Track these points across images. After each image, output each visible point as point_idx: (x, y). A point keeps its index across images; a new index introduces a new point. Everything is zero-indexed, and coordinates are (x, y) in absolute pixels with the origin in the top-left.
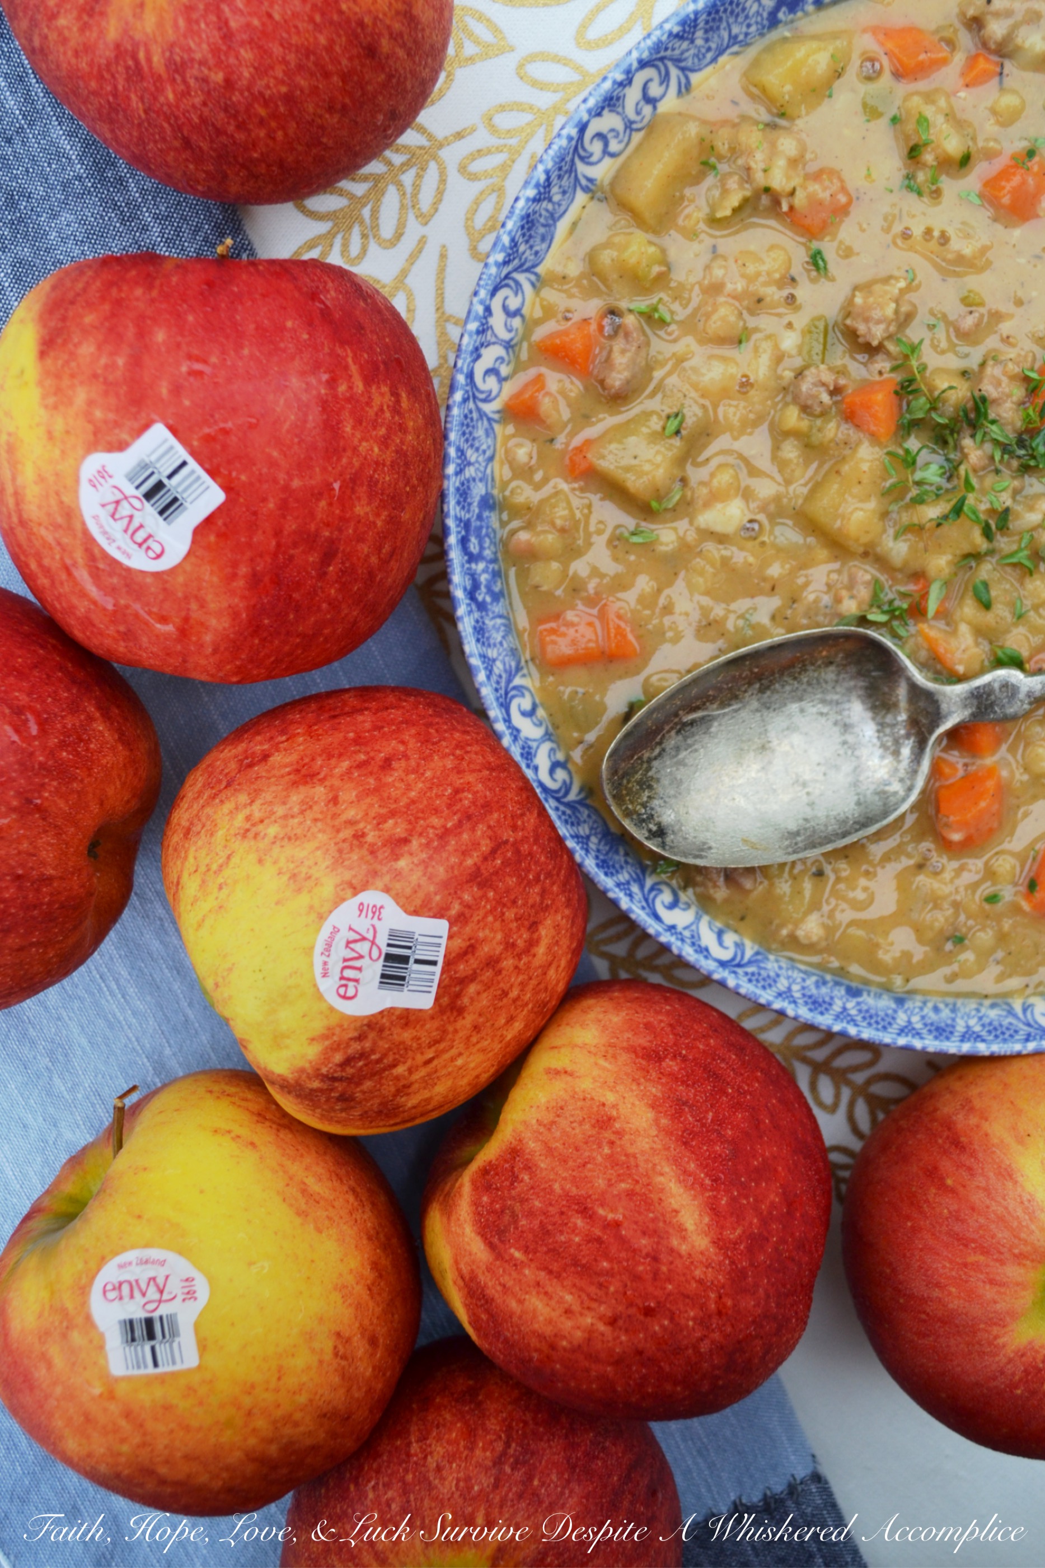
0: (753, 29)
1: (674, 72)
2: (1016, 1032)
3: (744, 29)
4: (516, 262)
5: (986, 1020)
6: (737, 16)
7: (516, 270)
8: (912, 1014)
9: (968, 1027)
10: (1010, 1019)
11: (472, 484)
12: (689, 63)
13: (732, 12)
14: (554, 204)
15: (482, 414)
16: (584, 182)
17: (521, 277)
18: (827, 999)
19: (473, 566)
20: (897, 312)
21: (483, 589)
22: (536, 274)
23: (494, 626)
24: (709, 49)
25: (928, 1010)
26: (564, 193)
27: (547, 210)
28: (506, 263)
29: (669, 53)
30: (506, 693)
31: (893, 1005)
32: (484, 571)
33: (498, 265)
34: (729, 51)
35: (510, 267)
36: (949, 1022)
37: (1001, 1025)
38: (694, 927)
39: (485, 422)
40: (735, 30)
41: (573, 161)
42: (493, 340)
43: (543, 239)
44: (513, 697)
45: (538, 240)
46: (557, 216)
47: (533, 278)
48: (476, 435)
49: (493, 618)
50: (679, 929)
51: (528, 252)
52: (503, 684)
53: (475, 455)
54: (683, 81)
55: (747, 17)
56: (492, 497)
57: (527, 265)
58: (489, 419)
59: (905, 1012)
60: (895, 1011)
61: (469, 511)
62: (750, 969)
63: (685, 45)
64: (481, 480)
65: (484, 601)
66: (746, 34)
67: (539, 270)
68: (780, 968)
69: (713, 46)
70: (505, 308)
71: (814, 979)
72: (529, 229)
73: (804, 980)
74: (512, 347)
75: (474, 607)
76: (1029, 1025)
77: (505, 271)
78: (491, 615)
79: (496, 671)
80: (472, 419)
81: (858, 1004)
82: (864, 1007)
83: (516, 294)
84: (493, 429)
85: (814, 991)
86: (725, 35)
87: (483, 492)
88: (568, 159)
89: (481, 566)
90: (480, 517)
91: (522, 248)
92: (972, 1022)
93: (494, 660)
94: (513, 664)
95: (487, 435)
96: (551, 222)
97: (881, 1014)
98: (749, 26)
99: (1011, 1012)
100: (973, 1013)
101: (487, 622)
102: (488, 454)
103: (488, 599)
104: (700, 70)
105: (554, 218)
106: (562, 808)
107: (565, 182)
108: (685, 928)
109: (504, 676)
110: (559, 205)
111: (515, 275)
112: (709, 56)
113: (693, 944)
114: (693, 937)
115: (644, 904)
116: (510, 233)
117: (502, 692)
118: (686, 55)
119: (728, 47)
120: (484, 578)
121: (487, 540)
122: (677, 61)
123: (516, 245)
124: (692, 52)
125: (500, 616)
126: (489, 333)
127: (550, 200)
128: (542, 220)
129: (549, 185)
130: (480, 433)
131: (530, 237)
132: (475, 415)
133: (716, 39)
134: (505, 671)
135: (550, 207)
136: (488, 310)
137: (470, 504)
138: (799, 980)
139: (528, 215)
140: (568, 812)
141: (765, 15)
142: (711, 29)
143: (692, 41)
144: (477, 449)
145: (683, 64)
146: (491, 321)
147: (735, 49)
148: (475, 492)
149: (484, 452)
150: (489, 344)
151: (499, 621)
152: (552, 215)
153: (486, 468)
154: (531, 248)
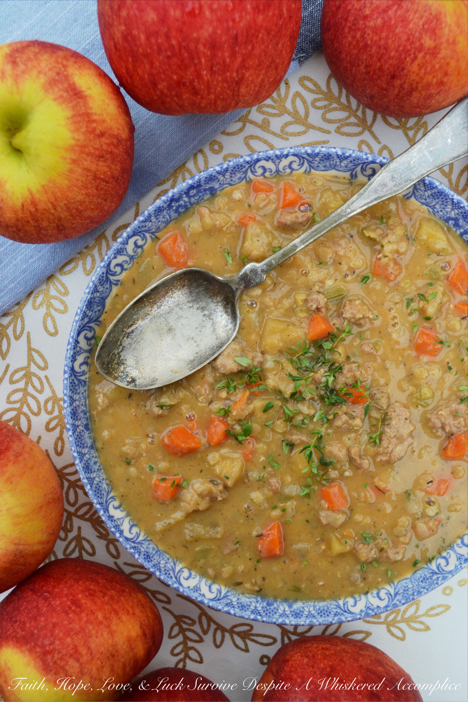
0: (441, 213)
2: (101, 498)
3: (439, 210)
4: (311, 159)
5: (100, 484)
6: (443, 204)
7: (308, 160)
8: (89, 454)
9: (94, 478)
10: (105, 494)
11: (216, 181)
12: (417, 194)
13: (443, 201)
14: (340, 164)
15: (246, 172)
16: (354, 173)
17: (306, 164)
18: (79, 417)
19: (184, 196)
20: (360, 319)
21: (177, 204)
22: (310, 170)
23: (164, 215)
24: (426, 199)
25: (94, 460)
26: (346, 167)
27: (336, 163)
28: (308, 154)
30: (140, 232)
31: (89, 445)
32: (185, 201)
33: (306, 152)
34: (429, 208)
35: (308, 158)
36: (93, 470)
37: (101, 491)
38: (82, 351)
39: (244, 175)
40: (437, 206)
41: (359, 164)
42: (277, 164)
43: (325, 166)
44: (140, 236)
45: (323, 164)
46: (336, 168)
47: (308, 169)
48: (236, 173)
49: (168, 214)
50: (79, 345)
51: (317, 162)
52: (143, 229)
53: (229, 177)
54: (410, 195)
55: (444, 208)
56: (216, 192)
57: (312, 165)
58: (245, 177)
59: (88, 451)
60: (87, 447)
61: (205, 184)
62: (75, 381)
63: (423, 189)
64: (220, 184)
65: (173, 206)
66: (438, 212)
67: (313, 171)
68: (83, 393)
69: (428, 200)
70: (291, 163)
71: (85, 409)
72: (325, 158)
73: (82, 405)
74: (278, 174)
75: (168, 203)
76: (106, 502)
77: (305, 156)
78: (168, 212)
79: (147, 224)
80: (242, 169)
81: (83, 431)
82: (83, 434)
83: (299, 165)
84: (242, 180)
85: (80, 411)
86: (434, 203)
87: (216, 187)
88: (359, 162)
89: (186, 199)
90: (205, 190)
91: (317, 159)
92: (97, 479)
93: (151, 221)
94: (153, 230)
95: (239, 179)
96: (333, 166)
97: (83, 442)
98: (441, 211)
99: (108, 493)
100: (101, 478)
101: (165, 211)
102: (232, 182)
103: (174, 208)
104: (417, 200)
105: (334, 167)
106: (105, 275)
107: (350, 165)
108: (80, 347)
109: (147, 228)
110: (341, 167)
111: (306, 161)
112: (423, 201)
113: (75, 353)
114: (78, 352)
115: (82, 326)
116: (320, 151)
117: (140, 230)
118: (419, 191)
119: (430, 207)
120: (182, 202)
121: (198, 197)
123: (317, 156)
124: (421, 193)
125: (170, 216)
126: (279, 161)
127: (341, 162)
128: (332, 162)
129: (346, 159)
130: (239, 175)
131: (323, 160)
132: (244, 169)
133: (431, 200)
134: (149, 228)
135: (338, 163)
136: (287, 156)
137: (208, 183)
138: (81, 403)
139: (330, 155)
140: (104, 279)
141: (448, 215)
142: (433, 196)
143: (425, 191)
144: (231, 177)
145: (415, 192)
146: (283, 159)
147: (431, 210)
148: (214, 183)
149: (232, 180)
150: (274, 163)
151: (168, 216)
152: (336, 166)
153: (226, 184)
154: (319, 163)
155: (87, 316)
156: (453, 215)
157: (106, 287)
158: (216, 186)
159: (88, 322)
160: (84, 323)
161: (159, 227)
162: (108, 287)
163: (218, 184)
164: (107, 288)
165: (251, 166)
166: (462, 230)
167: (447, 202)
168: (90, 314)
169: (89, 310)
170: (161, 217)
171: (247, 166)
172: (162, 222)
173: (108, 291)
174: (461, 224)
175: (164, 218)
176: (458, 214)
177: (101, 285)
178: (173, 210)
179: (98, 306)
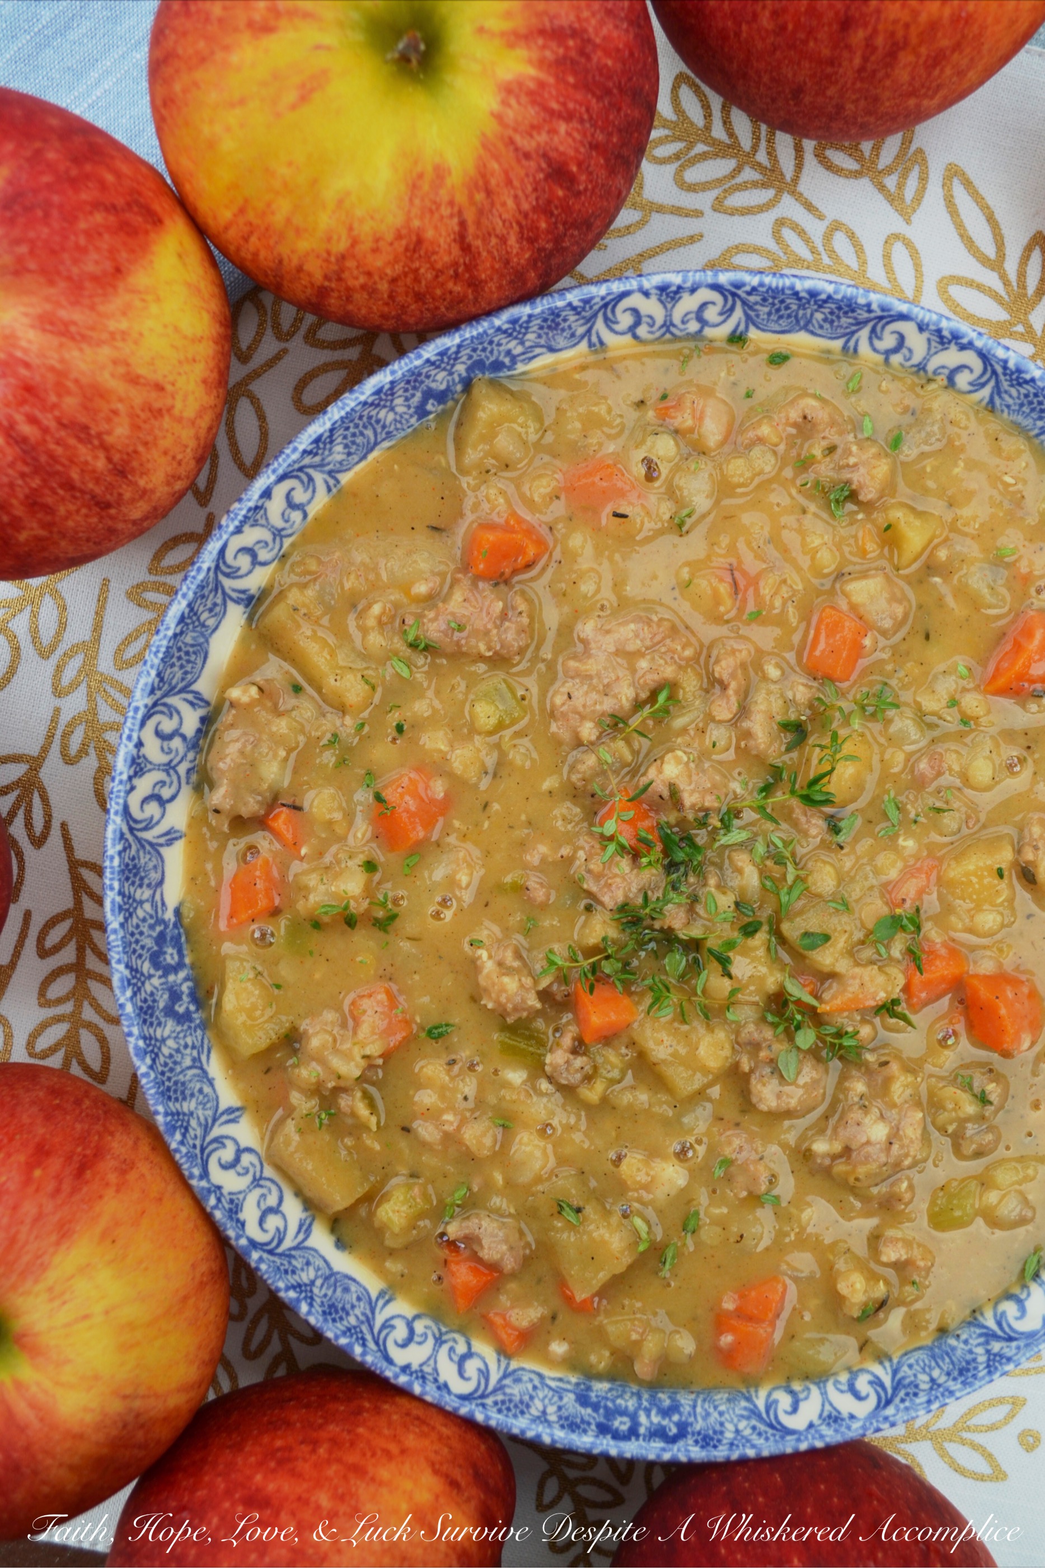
0: (189, 1040)
1: (216, 1131)
3: (188, 1051)
4: (364, 1328)
6: (175, 1063)
7: (371, 1328)
11: (564, 1413)
12: (210, 1114)
13: (172, 1070)
14: (316, 1278)
15: (499, 1388)
16: (301, 1236)
17: (379, 1321)
19: (642, 1430)
21: (665, 1422)
22: (377, 1300)
23: (704, 1420)
24: (201, 1091)
26: (308, 1263)
27: (321, 1286)
28: (363, 1345)
29: (198, 1143)
30: (771, 1426)
32: (648, 1416)
33: (364, 1354)
34: (205, 1066)
35: (368, 1337)
39: (507, 1381)
40: (188, 1062)
41: (280, 1255)
42: (431, 1362)
43: (346, 1290)
44: (776, 1417)
45: (347, 1297)
46: (328, 1273)
47: (381, 1303)
48: (517, 1398)
49: (696, 1418)
51: (357, 1311)
52: (762, 1427)
53: (537, 1401)
54: (224, 1118)
55: (178, 1051)
56: (577, 1384)
57: (368, 1312)
58: (505, 1376)
61: (589, 1424)
63: (193, 1123)
64: (561, 1398)
65: (678, 1425)
66: (194, 1047)
67: (374, 1296)
69: (198, 1086)
70: (404, 1345)
72: (336, 1312)
74: (441, 1335)
75: (681, 1440)
77: (371, 1345)
78: (691, 1419)
79: (747, 1431)
80: (503, 1402)
83: (394, 1327)
84: (515, 1371)
86: (190, 1074)
87: (572, 1398)
88: (278, 1261)
89: (643, 1419)
90: (596, 1407)
91: (352, 1320)
93: (737, 1431)
94: (744, 1403)
95: (518, 1380)
96: (333, 1280)
98: (186, 1046)
101: (698, 1427)
102: (537, 1382)
103: (676, 1418)
104: (218, 1099)
105: (331, 1277)
106: (897, 1400)
107: (298, 1263)
109: (754, 1422)
110: (318, 1269)
111: (376, 1330)
112: (207, 1089)
117: (770, 1431)
118: (202, 1121)
119: (202, 1068)
120: (656, 1419)
121: (619, 1401)
122: (207, 1129)
123: (348, 1329)
124: (200, 1112)
125: (695, 1406)
127: (312, 1283)
128: (330, 1293)
129: (299, 1286)
130: (515, 1391)
131: (343, 1309)
132: (500, 1397)
133: (192, 1085)
134: (749, 1418)
135: (318, 1282)
137: (583, 1421)
139: (323, 1313)
140: (902, 1394)
141: (179, 1028)
142: (183, 1094)
143: (191, 1114)
144: (532, 1398)
145: (210, 1122)
146: (415, 1367)
147: (204, 1058)
148: (571, 1410)
149: (535, 1388)
150: (436, 1370)
151: (699, 1410)
152: (327, 1278)
153: (550, 1388)
154: (353, 1307)
155: (988, 1352)
156: (170, 1026)
157: (910, 1372)
158: (569, 1398)
159: (995, 1337)
160: (1004, 1344)
161: (729, 1400)
162: (905, 1368)
163: (565, 1400)
164: (910, 1366)
165: (483, 1396)
166: (171, 978)
167: (166, 1064)
168: (980, 1350)
169: (974, 1360)
170: (711, 1420)
171: (489, 1401)
172: (715, 1408)
173: (912, 1361)
174: (166, 996)
175: (708, 1414)
176: (159, 1024)
177: (917, 1386)
178: (681, 1414)
179: (954, 1349)
